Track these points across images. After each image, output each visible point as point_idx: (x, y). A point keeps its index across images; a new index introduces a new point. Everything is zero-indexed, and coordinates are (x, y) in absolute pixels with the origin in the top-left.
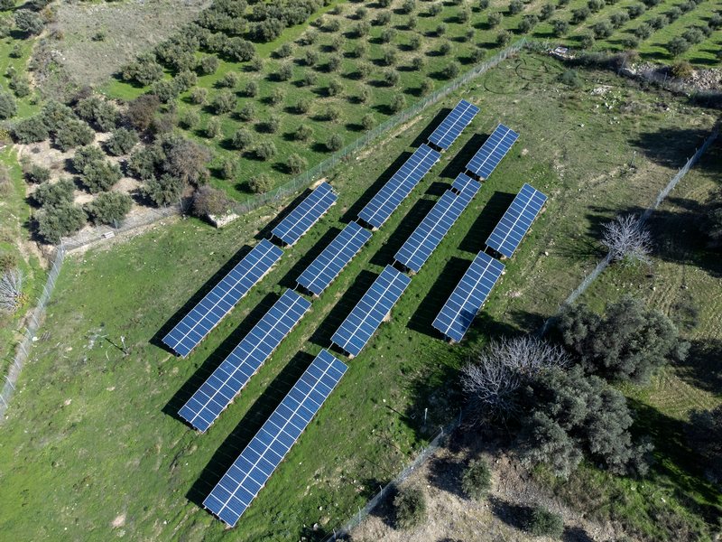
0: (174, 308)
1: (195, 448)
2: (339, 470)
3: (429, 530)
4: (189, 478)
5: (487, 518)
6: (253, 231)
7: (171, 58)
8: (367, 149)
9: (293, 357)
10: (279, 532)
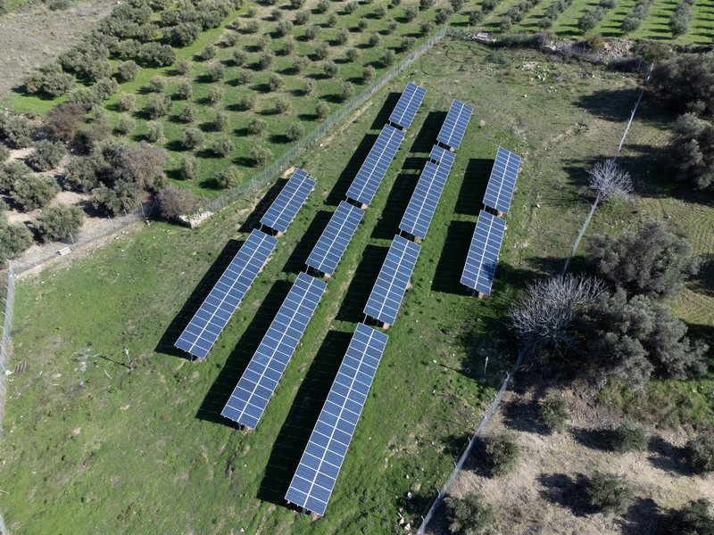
0: (170, 314)
1: (248, 448)
2: (412, 436)
3: (522, 471)
4: (253, 479)
5: (572, 448)
6: (234, 226)
7: (81, 66)
8: (328, 135)
9: (324, 338)
10: (372, 510)
